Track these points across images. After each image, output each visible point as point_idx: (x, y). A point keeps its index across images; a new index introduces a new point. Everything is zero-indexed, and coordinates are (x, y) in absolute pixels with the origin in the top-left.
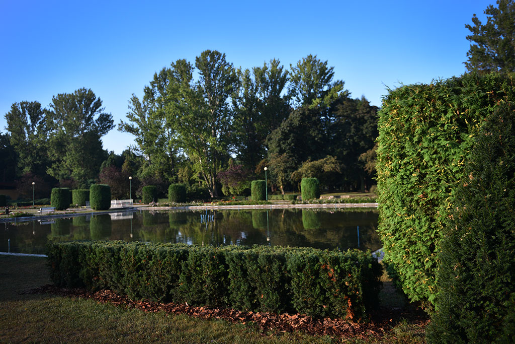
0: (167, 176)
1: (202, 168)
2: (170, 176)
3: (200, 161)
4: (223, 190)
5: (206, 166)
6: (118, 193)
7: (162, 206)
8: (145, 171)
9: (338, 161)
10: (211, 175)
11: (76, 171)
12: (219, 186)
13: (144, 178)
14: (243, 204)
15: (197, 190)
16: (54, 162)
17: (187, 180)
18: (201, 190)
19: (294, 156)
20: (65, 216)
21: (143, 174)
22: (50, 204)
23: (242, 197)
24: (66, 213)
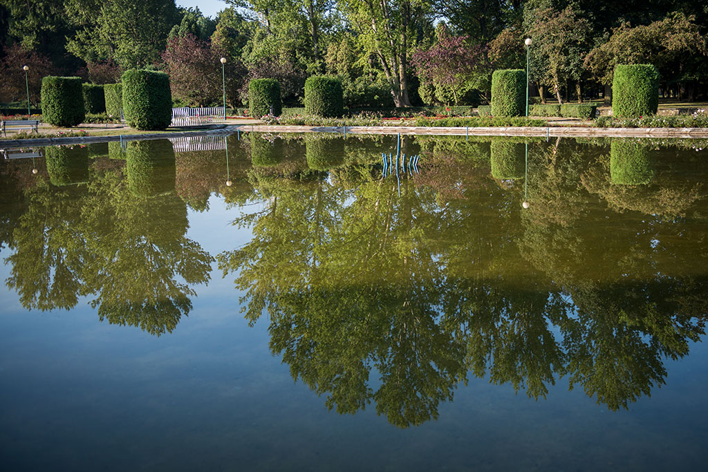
0: (302, 60)
1: (377, 43)
2: (309, 61)
3: (374, 26)
4: (422, 92)
5: (386, 40)
6: (202, 94)
7: (290, 124)
8: (258, 48)
9: (698, 27)
10: (396, 61)
11: (124, 46)
12: (413, 82)
13: (257, 64)
15: (366, 91)
16: (81, 28)
17: (345, 69)
18: (376, 91)
19: (586, 16)
20: (59, 142)
21: (253, 54)
22: (39, 112)
23: (465, 108)
24: (63, 135)
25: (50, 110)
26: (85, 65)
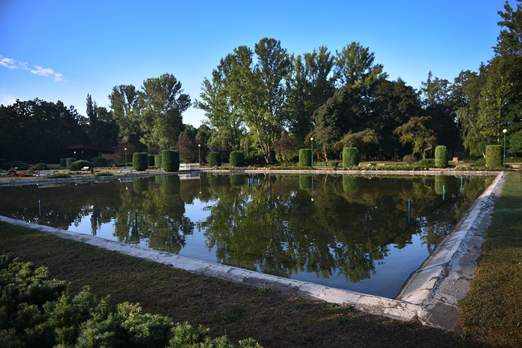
0: (231, 145)
1: (259, 138)
2: (233, 145)
3: (258, 132)
4: (277, 157)
5: (263, 137)
6: (191, 158)
7: (223, 169)
8: (214, 140)
9: (376, 134)
10: (266, 145)
11: (161, 140)
12: (273, 153)
13: (213, 146)
14: (291, 169)
15: (254, 157)
16: (146, 133)
17: (247, 148)
18: (257, 156)
19: (337, 129)
20: (139, 176)
21: (212, 143)
22: (132, 165)
23: (292, 163)
24: (141, 174)
25: (136, 164)
26: (147, 147)
